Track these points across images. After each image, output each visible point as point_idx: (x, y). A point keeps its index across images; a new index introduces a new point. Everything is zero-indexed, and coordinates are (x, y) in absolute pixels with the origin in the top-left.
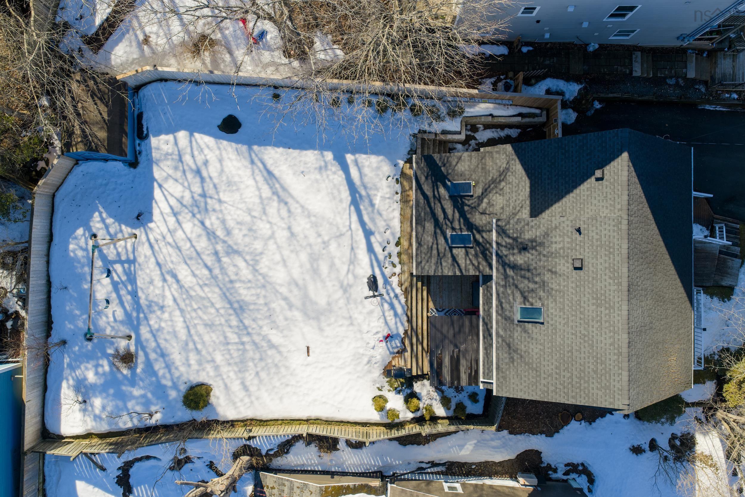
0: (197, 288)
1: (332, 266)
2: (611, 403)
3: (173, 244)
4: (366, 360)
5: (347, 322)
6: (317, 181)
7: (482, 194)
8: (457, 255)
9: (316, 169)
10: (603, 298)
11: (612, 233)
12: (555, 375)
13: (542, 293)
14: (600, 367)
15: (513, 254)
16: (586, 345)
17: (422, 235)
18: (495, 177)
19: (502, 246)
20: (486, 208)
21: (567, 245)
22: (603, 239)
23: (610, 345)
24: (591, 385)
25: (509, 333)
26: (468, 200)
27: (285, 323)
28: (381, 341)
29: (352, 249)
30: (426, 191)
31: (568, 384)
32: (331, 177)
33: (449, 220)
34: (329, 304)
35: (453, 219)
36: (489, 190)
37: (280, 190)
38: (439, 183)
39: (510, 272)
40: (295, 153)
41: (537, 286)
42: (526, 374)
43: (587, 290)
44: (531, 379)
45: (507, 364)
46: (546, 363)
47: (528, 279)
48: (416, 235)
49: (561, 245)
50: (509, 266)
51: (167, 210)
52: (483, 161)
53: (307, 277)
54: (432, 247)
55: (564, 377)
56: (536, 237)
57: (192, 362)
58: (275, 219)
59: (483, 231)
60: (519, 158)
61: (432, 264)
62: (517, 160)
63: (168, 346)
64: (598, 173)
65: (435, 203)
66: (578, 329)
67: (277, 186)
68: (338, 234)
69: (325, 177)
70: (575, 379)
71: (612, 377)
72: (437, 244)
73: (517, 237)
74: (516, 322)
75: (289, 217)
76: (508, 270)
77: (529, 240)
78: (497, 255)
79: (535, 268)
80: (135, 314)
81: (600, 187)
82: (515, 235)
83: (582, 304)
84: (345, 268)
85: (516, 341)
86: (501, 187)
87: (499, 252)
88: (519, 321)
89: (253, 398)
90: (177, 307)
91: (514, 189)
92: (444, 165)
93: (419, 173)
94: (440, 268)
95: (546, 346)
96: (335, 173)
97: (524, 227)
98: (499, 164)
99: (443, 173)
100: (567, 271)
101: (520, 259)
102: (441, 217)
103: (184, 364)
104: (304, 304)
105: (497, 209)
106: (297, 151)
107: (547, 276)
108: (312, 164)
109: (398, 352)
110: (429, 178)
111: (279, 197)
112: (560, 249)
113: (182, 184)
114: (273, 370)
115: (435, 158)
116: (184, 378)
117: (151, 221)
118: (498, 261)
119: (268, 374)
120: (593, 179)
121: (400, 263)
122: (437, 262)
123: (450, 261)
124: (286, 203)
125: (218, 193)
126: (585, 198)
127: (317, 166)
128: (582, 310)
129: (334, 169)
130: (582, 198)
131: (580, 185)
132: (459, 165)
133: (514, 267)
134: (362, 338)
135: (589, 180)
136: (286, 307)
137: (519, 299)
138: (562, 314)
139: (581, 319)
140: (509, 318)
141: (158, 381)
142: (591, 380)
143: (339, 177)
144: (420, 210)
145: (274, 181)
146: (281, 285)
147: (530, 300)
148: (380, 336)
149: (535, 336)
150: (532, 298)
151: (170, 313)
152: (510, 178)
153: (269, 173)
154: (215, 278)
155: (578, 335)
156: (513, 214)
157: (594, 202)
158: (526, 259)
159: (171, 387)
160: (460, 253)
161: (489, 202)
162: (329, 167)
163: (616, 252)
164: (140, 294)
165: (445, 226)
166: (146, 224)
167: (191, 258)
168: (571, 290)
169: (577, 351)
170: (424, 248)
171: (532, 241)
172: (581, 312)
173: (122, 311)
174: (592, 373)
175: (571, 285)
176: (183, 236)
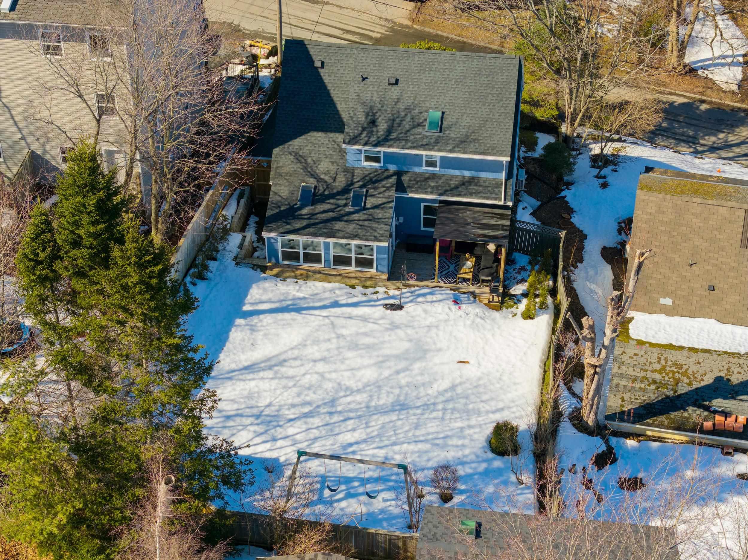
0: (369, 430)
1: (366, 334)
2: (515, 67)
3: (310, 442)
4: (478, 320)
5: (434, 330)
6: (265, 335)
7: (315, 178)
8: (373, 204)
9: (251, 334)
10: (424, 66)
11: (370, 56)
12: (491, 107)
13: (416, 111)
14: (484, 72)
15: (378, 131)
16: (464, 81)
17: (347, 233)
18: (301, 167)
19: (368, 140)
20: (331, 177)
21: (376, 89)
22: (374, 62)
23: (465, 63)
24: (500, 80)
25: (451, 141)
26: (319, 190)
27: (426, 376)
28: (460, 308)
29: (350, 318)
30: (302, 226)
31: (498, 97)
32: (265, 324)
33: (336, 208)
34: (410, 341)
35: (336, 204)
36: (312, 173)
37: (268, 363)
38: (296, 214)
39: (394, 135)
40: (229, 346)
41: (409, 115)
42: (489, 129)
43: (416, 77)
44: (495, 126)
45: (480, 145)
46: (480, 113)
47: (401, 121)
48: (346, 238)
49: (375, 93)
50: (387, 136)
51: (268, 446)
52: (283, 175)
53: (376, 353)
54: (361, 226)
55: (491, 100)
56: (364, 112)
57: (460, 442)
58: (302, 370)
59: (352, 181)
60: (288, 141)
61: (380, 227)
62: (290, 143)
63: (436, 460)
64: (318, 64)
65: (316, 219)
66: (450, 86)
67: (263, 365)
68: (331, 326)
69: (262, 328)
70: (494, 91)
71: (492, 64)
72: (359, 220)
73: (362, 127)
74: (441, 134)
75: (301, 360)
76: (392, 137)
77: (366, 118)
78: (376, 145)
79: (393, 115)
80: (391, 484)
81: (330, 65)
82: (360, 129)
83: (429, 81)
84: (371, 325)
85: (459, 136)
86: (312, 163)
87: (374, 143)
88: (441, 132)
89: (512, 405)
90: (390, 447)
91: (317, 149)
92: (280, 207)
93: (281, 230)
94: (383, 220)
95: (464, 111)
96: (261, 321)
97: (354, 121)
98: (289, 162)
99: (287, 209)
100: (398, 91)
101: (382, 126)
102: (331, 214)
103: (461, 450)
104: (407, 359)
105: (333, 168)
106: (227, 344)
107: (401, 106)
108: (246, 335)
109: (475, 298)
110: (289, 221)
111: (276, 365)
112: (378, 94)
113: (239, 431)
114: (481, 390)
115: (270, 214)
116: (480, 452)
117: (277, 460)
118: (382, 146)
119: (485, 393)
120: (320, 70)
121: (375, 287)
122: (378, 222)
123: (377, 211)
124: (285, 361)
125: (257, 407)
126: (336, 79)
127: (248, 332)
128: (433, 82)
129: (256, 321)
130: (336, 81)
131: (324, 83)
132: (282, 195)
133: (389, 131)
134: (454, 320)
135: (322, 74)
136: (407, 373)
137: (420, 130)
138: (436, 97)
139: (441, 83)
140: (437, 139)
141: (480, 474)
142: (495, 79)
143: (267, 319)
144: (320, 232)
145: (256, 366)
146: (381, 374)
147: (421, 121)
148: (454, 307)
149: (455, 120)
150: (419, 119)
151: (396, 453)
152: (304, 152)
153: (246, 368)
154: (359, 417)
155: (455, 86)
156: (340, 152)
157: (341, 71)
158: (384, 121)
159: (489, 464)
160: (370, 202)
161: (325, 173)
162: (253, 323)
163: (387, 54)
164: (367, 475)
165: (342, 212)
166: (280, 463)
167: (332, 430)
168: (415, 89)
169: (469, 88)
170: (361, 232)
171: (367, 115)
172: (436, 83)
173: (385, 492)
174: (489, 79)
175: (411, 89)
176: (303, 434)
